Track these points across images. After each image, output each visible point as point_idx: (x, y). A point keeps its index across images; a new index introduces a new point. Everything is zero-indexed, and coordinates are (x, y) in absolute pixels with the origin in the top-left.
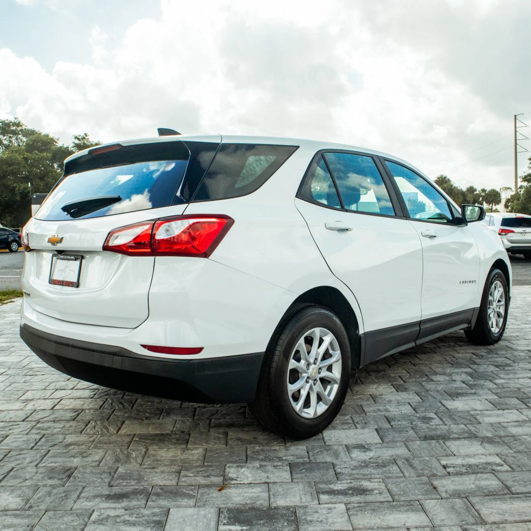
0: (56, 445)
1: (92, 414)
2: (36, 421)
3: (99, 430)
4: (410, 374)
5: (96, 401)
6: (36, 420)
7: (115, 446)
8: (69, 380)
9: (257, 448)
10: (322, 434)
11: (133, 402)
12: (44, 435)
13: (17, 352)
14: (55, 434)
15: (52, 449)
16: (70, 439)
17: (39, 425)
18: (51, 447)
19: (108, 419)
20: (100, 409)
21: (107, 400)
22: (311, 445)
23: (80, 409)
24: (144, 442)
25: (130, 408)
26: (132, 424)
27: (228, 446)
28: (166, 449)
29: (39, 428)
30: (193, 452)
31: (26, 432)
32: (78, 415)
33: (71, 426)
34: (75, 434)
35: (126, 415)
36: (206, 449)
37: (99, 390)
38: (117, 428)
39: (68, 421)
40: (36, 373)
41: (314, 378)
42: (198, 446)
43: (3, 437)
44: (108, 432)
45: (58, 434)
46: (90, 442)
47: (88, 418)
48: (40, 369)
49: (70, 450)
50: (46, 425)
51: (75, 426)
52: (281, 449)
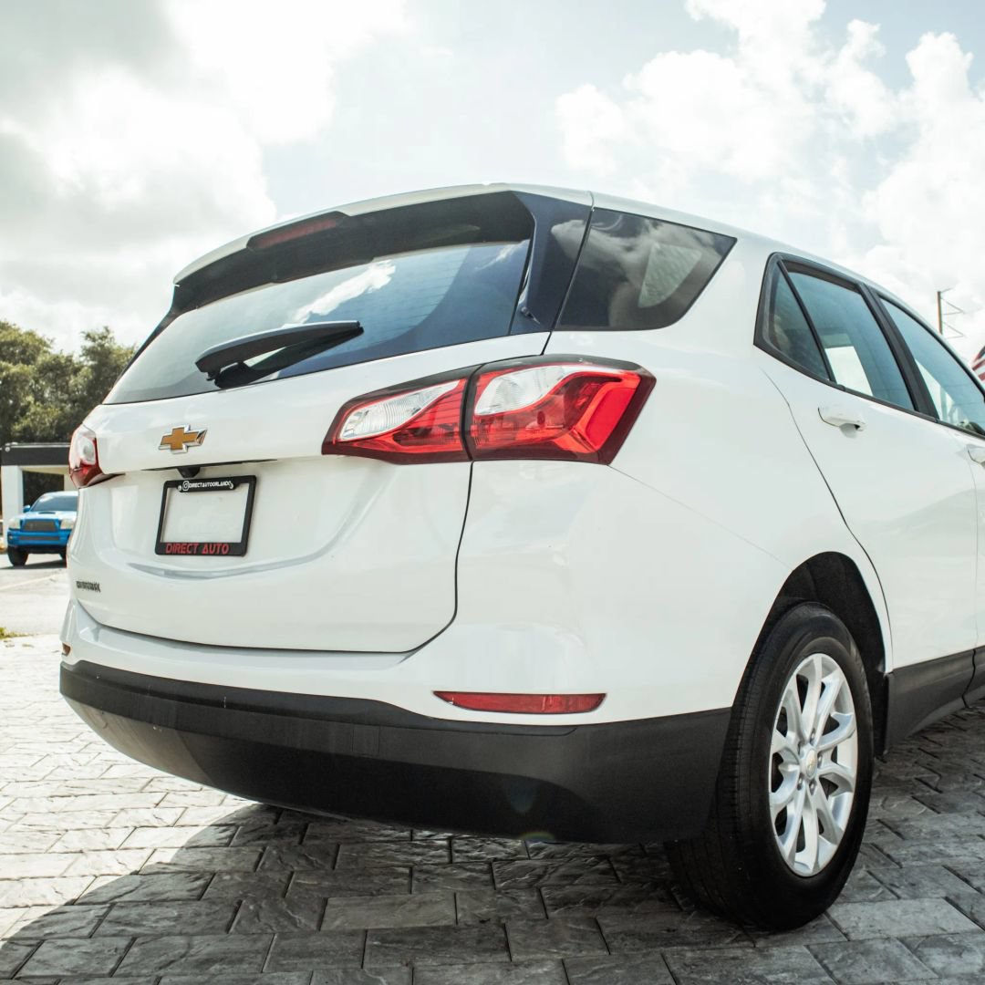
0: (172, 962)
1: (240, 884)
2: (104, 903)
3: (272, 923)
4: (940, 775)
5: (238, 852)
6: (104, 899)
7: (326, 963)
8: (157, 805)
9: (689, 955)
10: (828, 916)
11: (332, 853)
12: (134, 939)
13: (18, 746)
14: (162, 935)
15: (166, 975)
16: (205, 946)
17: (115, 913)
18: (161, 968)
19: (284, 895)
20: (255, 870)
21: (264, 849)
22: (814, 941)
23: (205, 872)
24: (395, 949)
25: (328, 867)
26: (348, 905)
27: (613, 953)
28: (461, 966)
29: (117, 922)
30: (533, 971)
31: (86, 932)
32: (206, 886)
33: (198, 915)
34: (213, 934)
35: (326, 884)
36: (563, 962)
37: (238, 827)
38: (316, 917)
39: (186, 901)
40: (76, 791)
41: (811, 778)
42: (539, 956)
43: (30, 945)
44: (295, 925)
45: (169, 934)
46: (258, 952)
47: (232, 894)
48: (84, 782)
49: (214, 975)
50: (133, 913)
51: (208, 915)
52: (750, 955)
